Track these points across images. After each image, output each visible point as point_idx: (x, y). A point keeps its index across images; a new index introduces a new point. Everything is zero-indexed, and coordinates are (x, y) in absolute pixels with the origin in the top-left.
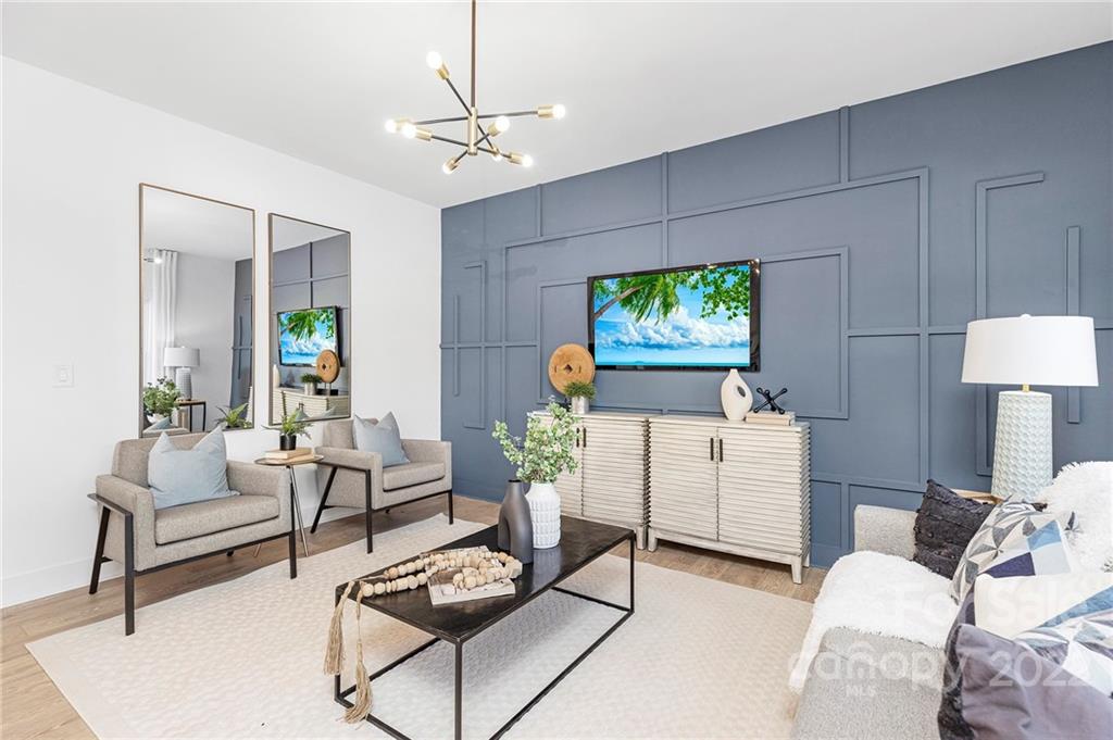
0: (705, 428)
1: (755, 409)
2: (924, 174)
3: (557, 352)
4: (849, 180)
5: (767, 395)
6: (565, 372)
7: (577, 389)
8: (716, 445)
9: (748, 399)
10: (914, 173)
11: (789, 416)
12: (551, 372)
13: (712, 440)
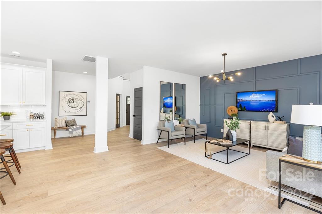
0: (265, 124)
1: (276, 120)
2: (319, 73)
3: (229, 107)
4: (300, 74)
5: (279, 117)
6: (231, 112)
7: (234, 115)
8: (267, 127)
9: (275, 118)
10: (317, 72)
11: (284, 122)
12: (227, 111)
13: (266, 126)
